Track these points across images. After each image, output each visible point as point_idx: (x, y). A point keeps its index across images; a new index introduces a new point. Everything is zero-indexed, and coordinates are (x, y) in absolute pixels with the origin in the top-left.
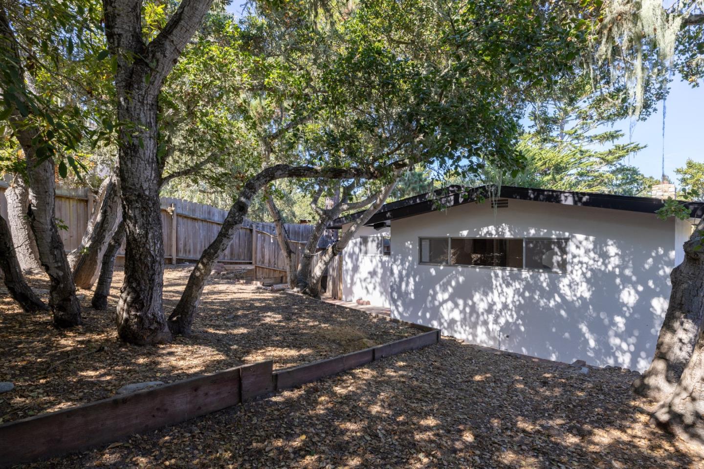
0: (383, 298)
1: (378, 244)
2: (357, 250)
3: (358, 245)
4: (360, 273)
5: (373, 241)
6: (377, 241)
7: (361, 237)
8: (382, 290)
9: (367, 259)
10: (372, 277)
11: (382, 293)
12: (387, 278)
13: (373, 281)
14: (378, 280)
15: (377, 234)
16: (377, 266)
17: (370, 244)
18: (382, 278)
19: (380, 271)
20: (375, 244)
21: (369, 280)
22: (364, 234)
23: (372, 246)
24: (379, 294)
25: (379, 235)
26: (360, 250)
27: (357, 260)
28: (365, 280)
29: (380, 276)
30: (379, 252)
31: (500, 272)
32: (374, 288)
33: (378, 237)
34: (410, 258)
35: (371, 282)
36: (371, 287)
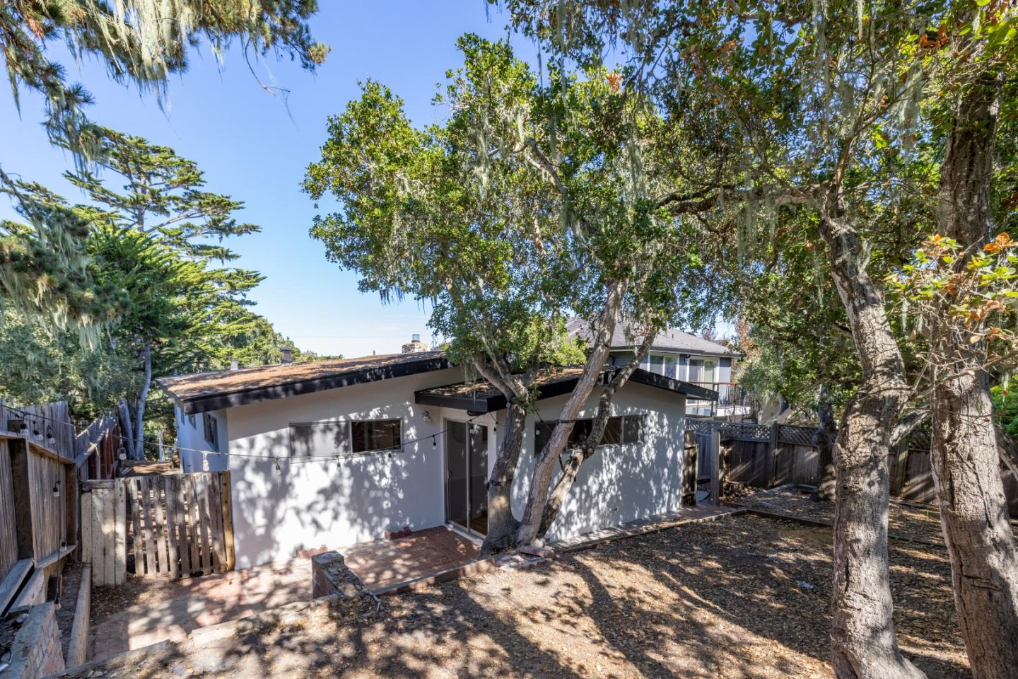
0: (357, 528)
1: (338, 434)
2: (282, 452)
3: (286, 441)
4: (296, 497)
5: (327, 429)
6: (336, 430)
7: (291, 425)
8: (353, 514)
9: (314, 467)
10: (328, 498)
11: (353, 522)
12: (364, 491)
13: (332, 504)
14: (344, 500)
15: (337, 416)
16: (341, 475)
17: (317, 438)
18: (351, 495)
19: (347, 483)
20: (331, 436)
21: (319, 507)
22: (302, 419)
23: (324, 442)
24: (348, 524)
25: (342, 419)
26: (293, 452)
27: (285, 472)
28: (309, 508)
29: (347, 491)
30: (341, 449)
31: (607, 451)
32: (336, 517)
33: (338, 424)
34: (524, 451)
35: (325, 509)
36: (325, 518)
